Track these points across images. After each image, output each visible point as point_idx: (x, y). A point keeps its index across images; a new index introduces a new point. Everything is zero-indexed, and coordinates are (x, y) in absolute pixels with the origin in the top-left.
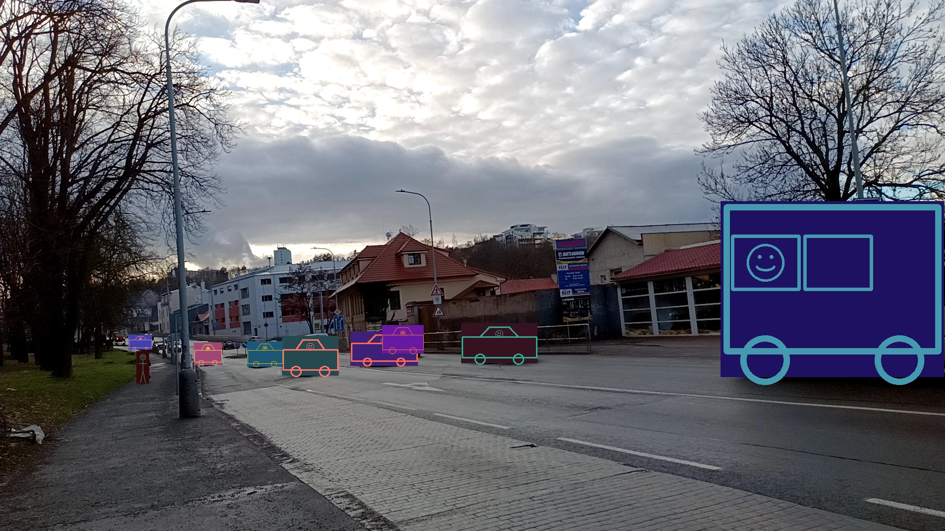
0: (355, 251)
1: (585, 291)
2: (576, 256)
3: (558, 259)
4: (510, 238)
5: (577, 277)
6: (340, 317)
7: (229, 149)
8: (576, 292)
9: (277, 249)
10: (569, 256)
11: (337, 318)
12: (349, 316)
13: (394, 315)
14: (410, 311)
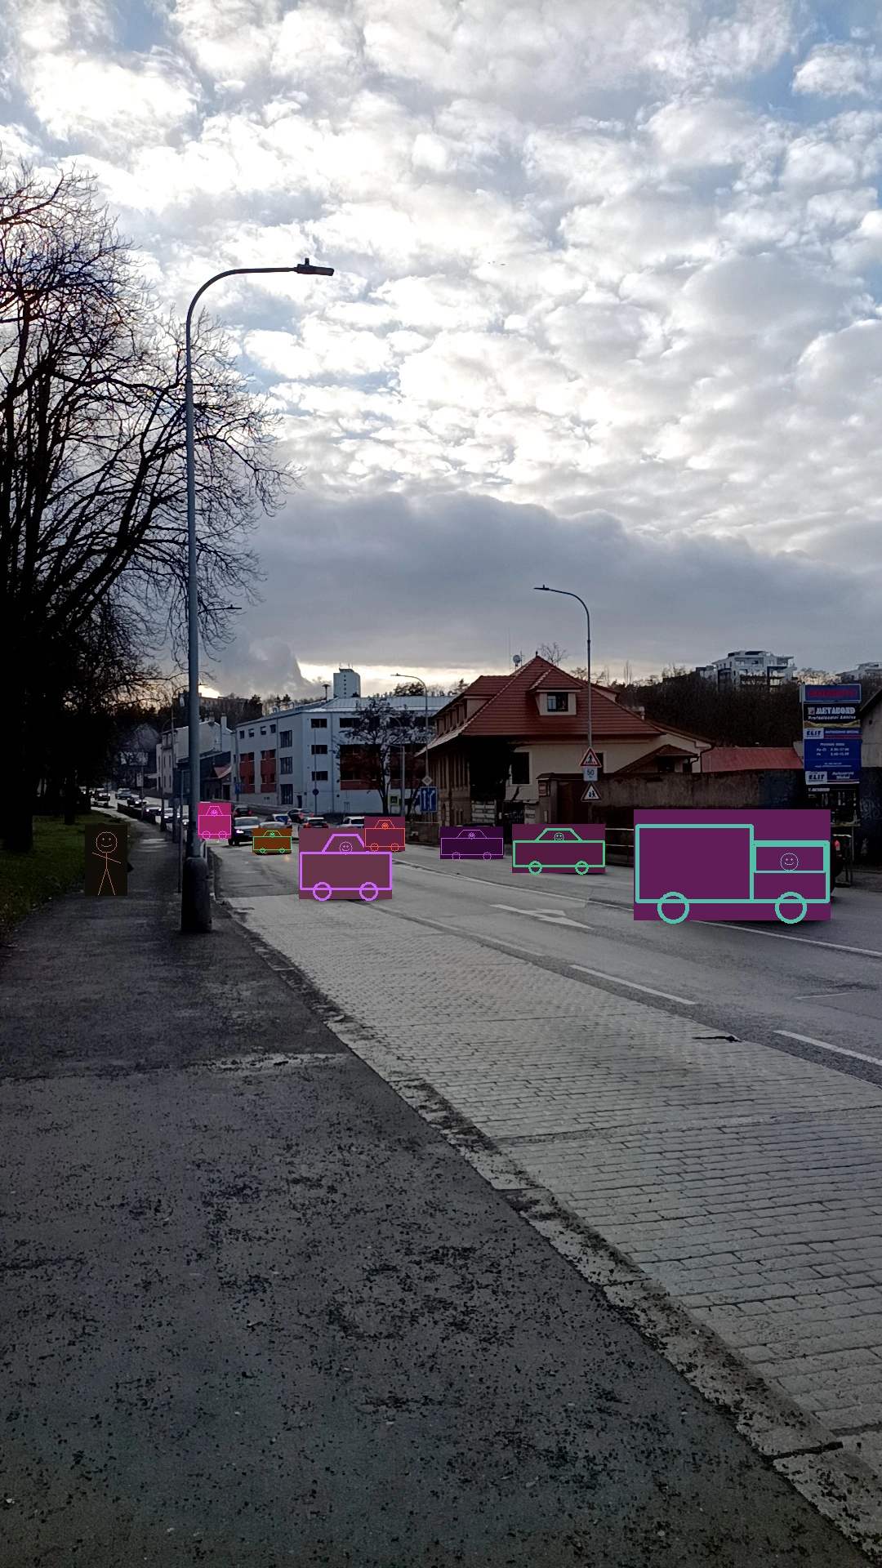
0: (462, 681)
1: (852, 777)
2: (840, 715)
3: (806, 719)
4: (726, 674)
5: (839, 752)
6: (431, 789)
7: (273, 510)
8: (835, 777)
9: (338, 672)
10: (827, 715)
11: (426, 789)
12: (445, 787)
13: (517, 792)
14: (544, 788)
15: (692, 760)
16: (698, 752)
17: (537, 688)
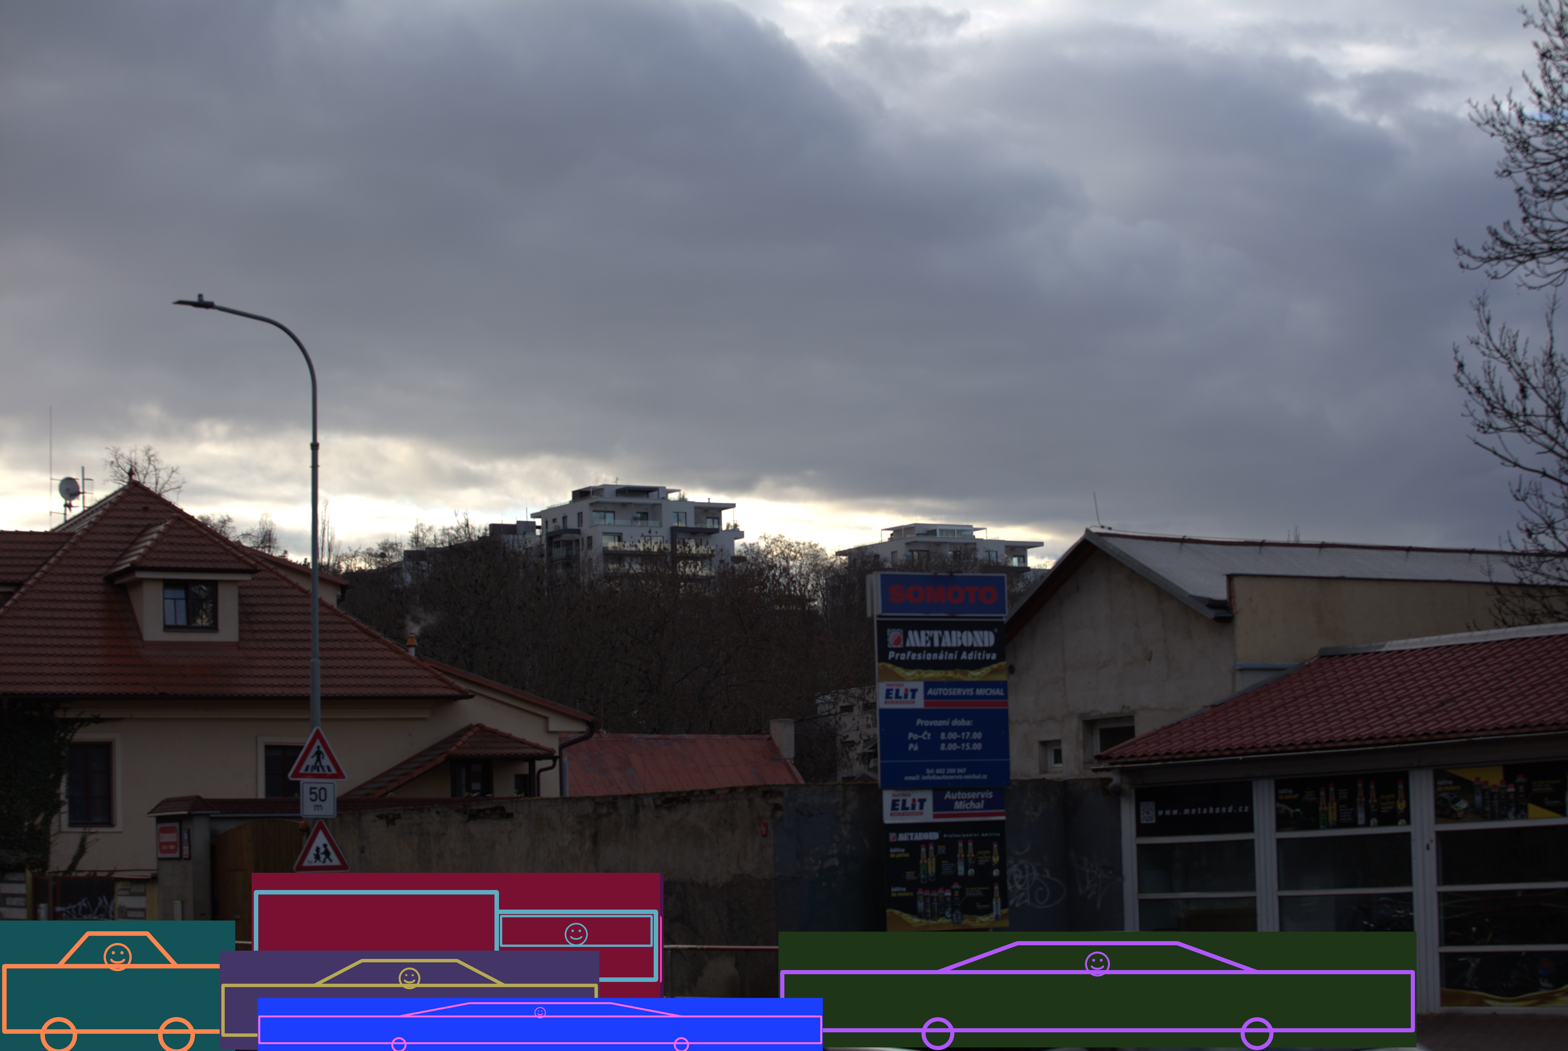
1: (989, 804)
2: (962, 649)
3: (883, 658)
5: (959, 741)
8: (950, 804)
10: (932, 649)
13: (82, 850)
14: (172, 837)
15: (540, 764)
16: (552, 744)
17: (134, 568)
